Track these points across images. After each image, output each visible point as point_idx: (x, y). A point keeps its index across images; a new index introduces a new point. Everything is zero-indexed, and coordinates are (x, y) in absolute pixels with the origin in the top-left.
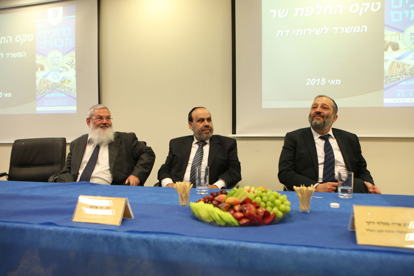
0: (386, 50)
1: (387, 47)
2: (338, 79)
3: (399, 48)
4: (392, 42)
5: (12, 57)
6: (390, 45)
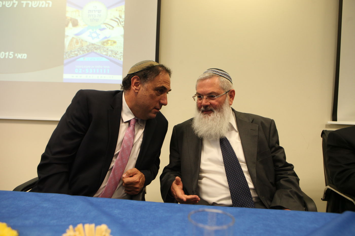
5: (30, 6)
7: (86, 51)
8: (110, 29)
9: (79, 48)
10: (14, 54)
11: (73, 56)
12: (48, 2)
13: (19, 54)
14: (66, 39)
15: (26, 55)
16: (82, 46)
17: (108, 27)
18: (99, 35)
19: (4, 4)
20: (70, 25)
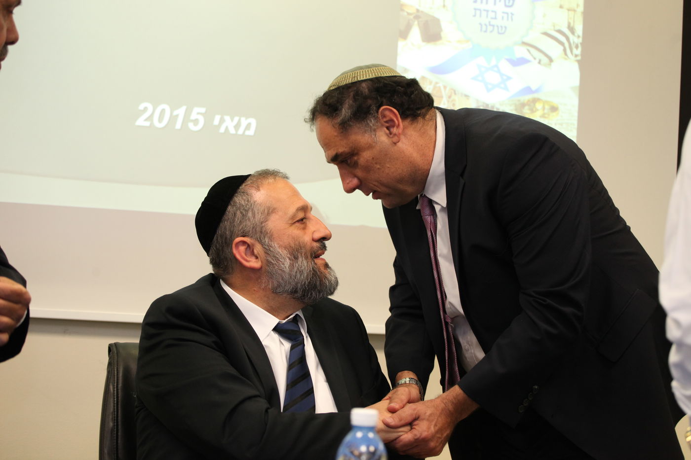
0: (404, 34)
1: (409, 27)
2: (247, 118)
3: (443, 34)
4: (422, 12)
6: (416, 23)
8: (539, 62)
13: (227, 118)
15: (253, 122)
17: (535, 59)
18: (509, 78)
20: (415, 33)
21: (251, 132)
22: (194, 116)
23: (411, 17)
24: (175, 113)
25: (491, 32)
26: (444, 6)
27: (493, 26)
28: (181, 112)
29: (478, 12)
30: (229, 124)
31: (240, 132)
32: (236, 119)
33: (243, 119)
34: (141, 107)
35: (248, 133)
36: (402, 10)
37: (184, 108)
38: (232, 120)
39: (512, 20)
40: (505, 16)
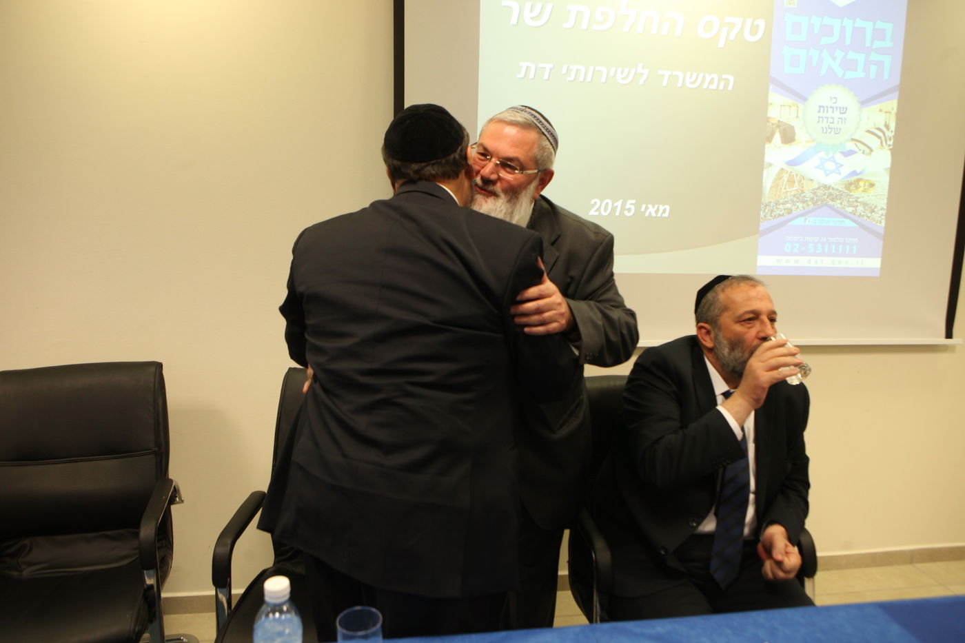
7: (810, 203)
8: (863, 153)
9: (794, 196)
10: (638, 206)
11: (781, 213)
12: (724, 76)
14: (765, 173)
15: (667, 207)
16: (803, 192)
17: (860, 150)
18: (841, 165)
19: (612, 74)
20: (777, 137)
21: (666, 215)
22: (628, 206)
23: (775, 126)
24: (615, 205)
25: (829, 133)
26: (797, 117)
27: (831, 128)
28: (619, 203)
29: (821, 119)
30: (652, 210)
31: (659, 215)
32: (656, 206)
33: (661, 206)
34: (592, 202)
35: (664, 215)
36: (768, 122)
37: (621, 201)
38: (653, 208)
39: (845, 123)
40: (840, 120)
